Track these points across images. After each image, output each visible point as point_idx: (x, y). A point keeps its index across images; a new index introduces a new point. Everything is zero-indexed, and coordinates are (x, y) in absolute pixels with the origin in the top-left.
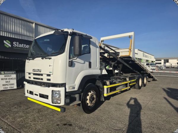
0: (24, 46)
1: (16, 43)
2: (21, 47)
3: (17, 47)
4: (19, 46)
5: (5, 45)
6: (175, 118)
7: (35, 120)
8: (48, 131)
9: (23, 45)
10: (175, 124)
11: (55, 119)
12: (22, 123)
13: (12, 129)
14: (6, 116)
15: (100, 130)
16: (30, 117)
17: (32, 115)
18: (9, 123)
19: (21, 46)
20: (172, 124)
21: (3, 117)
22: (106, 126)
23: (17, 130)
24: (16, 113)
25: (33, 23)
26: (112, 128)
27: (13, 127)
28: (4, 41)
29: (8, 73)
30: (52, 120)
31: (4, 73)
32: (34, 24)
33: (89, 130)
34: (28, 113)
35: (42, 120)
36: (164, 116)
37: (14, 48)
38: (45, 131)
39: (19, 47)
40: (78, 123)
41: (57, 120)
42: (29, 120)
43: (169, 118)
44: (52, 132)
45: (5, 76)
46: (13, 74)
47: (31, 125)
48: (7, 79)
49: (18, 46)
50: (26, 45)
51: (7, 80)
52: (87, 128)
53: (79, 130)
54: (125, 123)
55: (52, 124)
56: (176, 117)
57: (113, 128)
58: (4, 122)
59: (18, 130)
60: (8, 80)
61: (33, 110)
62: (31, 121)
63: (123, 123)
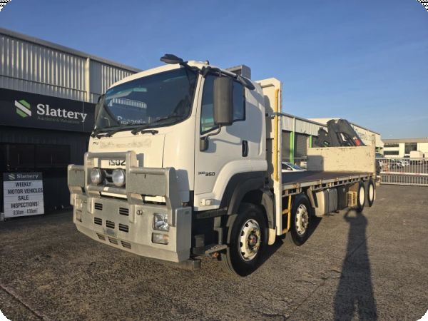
0: (61, 113)
1: (43, 106)
2: (55, 115)
3: (45, 115)
4: (51, 113)
5: (18, 112)
6: (418, 290)
7: (77, 290)
8: (106, 316)
9: (59, 110)
10: (414, 303)
11: (126, 287)
12: (49, 295)
13: (23, 309)
14: (13, 280)
15: (229, 316)
16: (67, 283)
17: (72, 278)
18: (17, 297)
19: (55, 113)
20: (408, 303)
21: (6, 282)
22: (245, 307)
23: (33, 313)
24: (37, 273)
25: (86, 59)
26: (259, 313)
27: (27, 305)
28: (16, 102)
29: (24, 177)
30: (118, 291)
31: (16, 177)
32: (88, 60)
33: (202, 315)
34: (64, 273)
35: (94, 290)
36: (389, 283)
37: (39, 118)
38: (98, 315)
39: (50, 116)
40: (177, 298)
41: (129, 291)
42: (66, 290)
43: (400, 289)
44: (115, 319)
45: (17, 185)
46: (35, 179)
47: (68, 302)
48: (21, 191)
49: (48, 114)
50: (68, 110)
51: (21, 195)
52: (199, 310)
53: (178, 315)
54: (291, 300)
55: (117, 300)
56: (419, 287)
57: (261, 310)
58: (8, 293)
59: (36, 312)
60: (24, 194)
61: (78, 265)
62: (69, 293)
63: (286, 298)
